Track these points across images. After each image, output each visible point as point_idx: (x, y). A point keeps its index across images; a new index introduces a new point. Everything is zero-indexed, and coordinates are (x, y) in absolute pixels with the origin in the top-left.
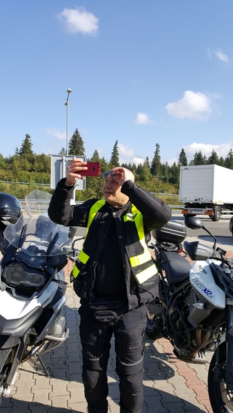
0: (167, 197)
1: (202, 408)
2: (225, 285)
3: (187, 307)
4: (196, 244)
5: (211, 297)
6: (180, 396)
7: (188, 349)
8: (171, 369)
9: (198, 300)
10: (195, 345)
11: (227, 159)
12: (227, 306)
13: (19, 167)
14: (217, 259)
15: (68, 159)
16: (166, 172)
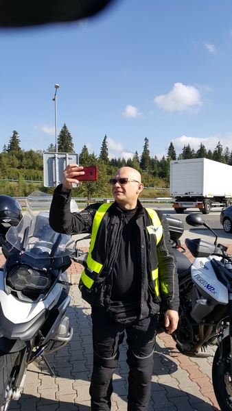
0: (157, 191)
1: (207, 400)
2: (228, 281)
3: (189, 302)
4: (198, 241)
5: (214, 293)
6: (185, 390)
7: (191, 344)
8: (174, 364)
9: (200, 295)
10: (198, 339)
11: (216, 151)
12: (230, 301)
13: (7, 164)
14: (219, 255)
15: (60, 156)
16: (155, 166)
